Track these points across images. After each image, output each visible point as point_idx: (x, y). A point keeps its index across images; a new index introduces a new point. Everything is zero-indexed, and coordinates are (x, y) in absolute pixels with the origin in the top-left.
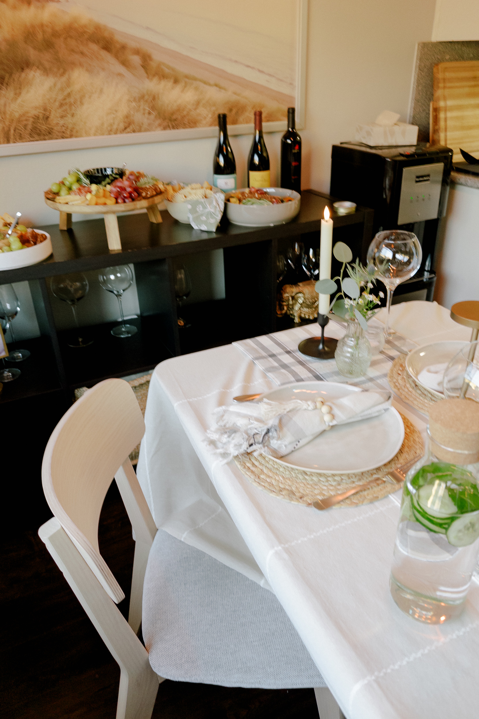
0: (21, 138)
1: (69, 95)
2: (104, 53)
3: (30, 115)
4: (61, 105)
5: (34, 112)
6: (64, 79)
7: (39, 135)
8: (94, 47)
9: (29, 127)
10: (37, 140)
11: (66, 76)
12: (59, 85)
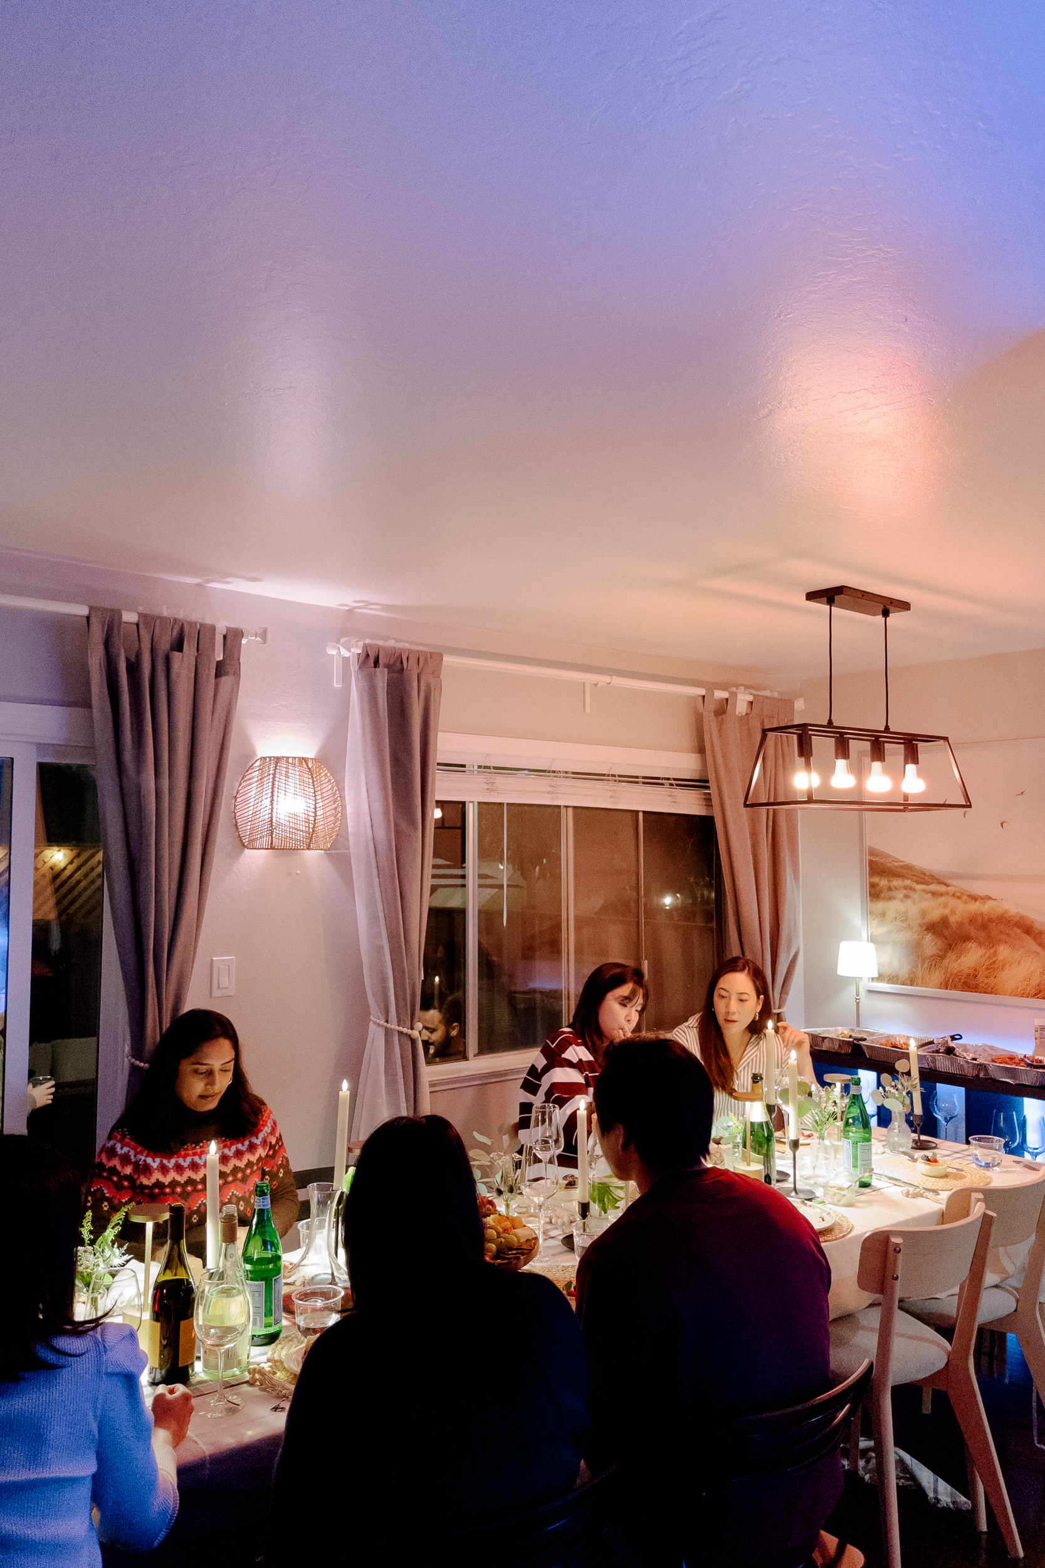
0: (955, 987)
1: (994, 962)
2: (1024, 936)
3: (963, 972)
4: (987, 969)
5: (966, 971)
6: (992, 951)
7: (968, 987)
8: (1018, 931)
9: (963, 981)
10: (966, 991)
11: (994, 948)
12: (987, 955)
